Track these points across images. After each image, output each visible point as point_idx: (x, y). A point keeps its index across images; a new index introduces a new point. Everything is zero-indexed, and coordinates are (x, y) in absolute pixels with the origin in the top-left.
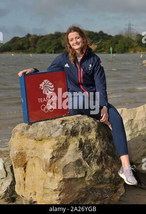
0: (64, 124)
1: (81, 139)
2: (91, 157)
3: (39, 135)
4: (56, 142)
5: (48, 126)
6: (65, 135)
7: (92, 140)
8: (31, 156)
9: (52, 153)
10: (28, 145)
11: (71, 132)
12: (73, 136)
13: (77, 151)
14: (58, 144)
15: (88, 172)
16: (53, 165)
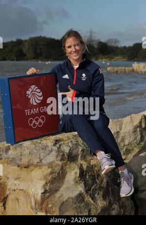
0: (58, 145)
1: (81, 165)
2: (95, 190)
3: (25, 161)
4: (49, 170)
5: (37, 148)
6: (61, 160)
7: (96, 166)
8: (13, 188)
9: (44, 186)
10: (9, 172)
11: (68, 156)
12: (70, 162)
13: (77, 182)
14: (51, 173)
15: (92, 209)
16: (46, 202)
